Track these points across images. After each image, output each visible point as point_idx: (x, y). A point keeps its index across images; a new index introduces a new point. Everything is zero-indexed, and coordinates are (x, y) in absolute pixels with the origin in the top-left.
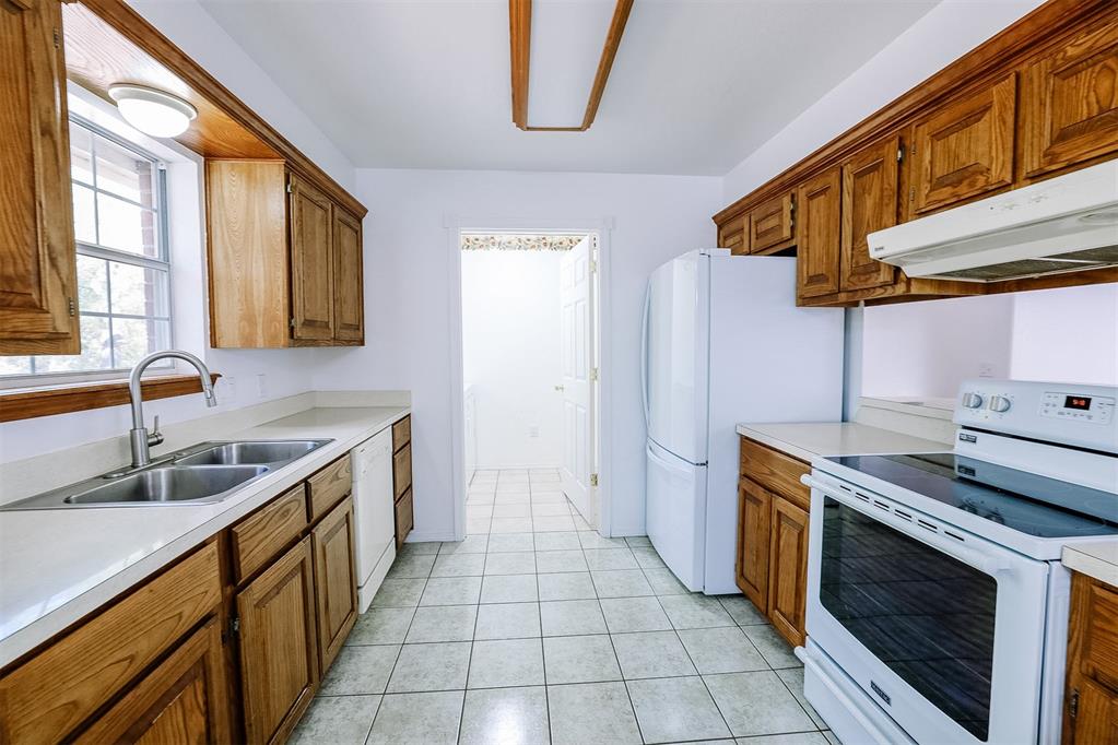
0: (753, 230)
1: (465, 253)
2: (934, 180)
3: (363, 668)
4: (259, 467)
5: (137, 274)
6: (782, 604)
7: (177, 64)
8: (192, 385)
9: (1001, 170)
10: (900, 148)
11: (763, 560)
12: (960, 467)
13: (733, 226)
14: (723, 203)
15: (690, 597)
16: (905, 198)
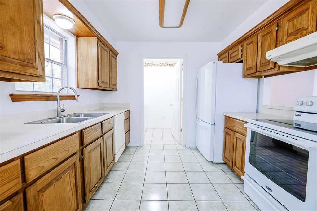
0: (229, 57)
1: (145, 67)
2: (289, 34)
3: (115, 176)
4: (89, 118)
5: (59, 67)
6: (237, 165)
7: (70, 8)
8: (73, 97)
9: (312, 28)
10: (277, 26)
11: (231, 152)
12: (295, 124)
13: (223, 56)
14: (220, 50)
15: (209, 163)
16: (278, 41)
